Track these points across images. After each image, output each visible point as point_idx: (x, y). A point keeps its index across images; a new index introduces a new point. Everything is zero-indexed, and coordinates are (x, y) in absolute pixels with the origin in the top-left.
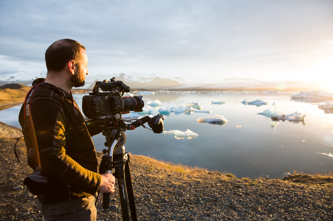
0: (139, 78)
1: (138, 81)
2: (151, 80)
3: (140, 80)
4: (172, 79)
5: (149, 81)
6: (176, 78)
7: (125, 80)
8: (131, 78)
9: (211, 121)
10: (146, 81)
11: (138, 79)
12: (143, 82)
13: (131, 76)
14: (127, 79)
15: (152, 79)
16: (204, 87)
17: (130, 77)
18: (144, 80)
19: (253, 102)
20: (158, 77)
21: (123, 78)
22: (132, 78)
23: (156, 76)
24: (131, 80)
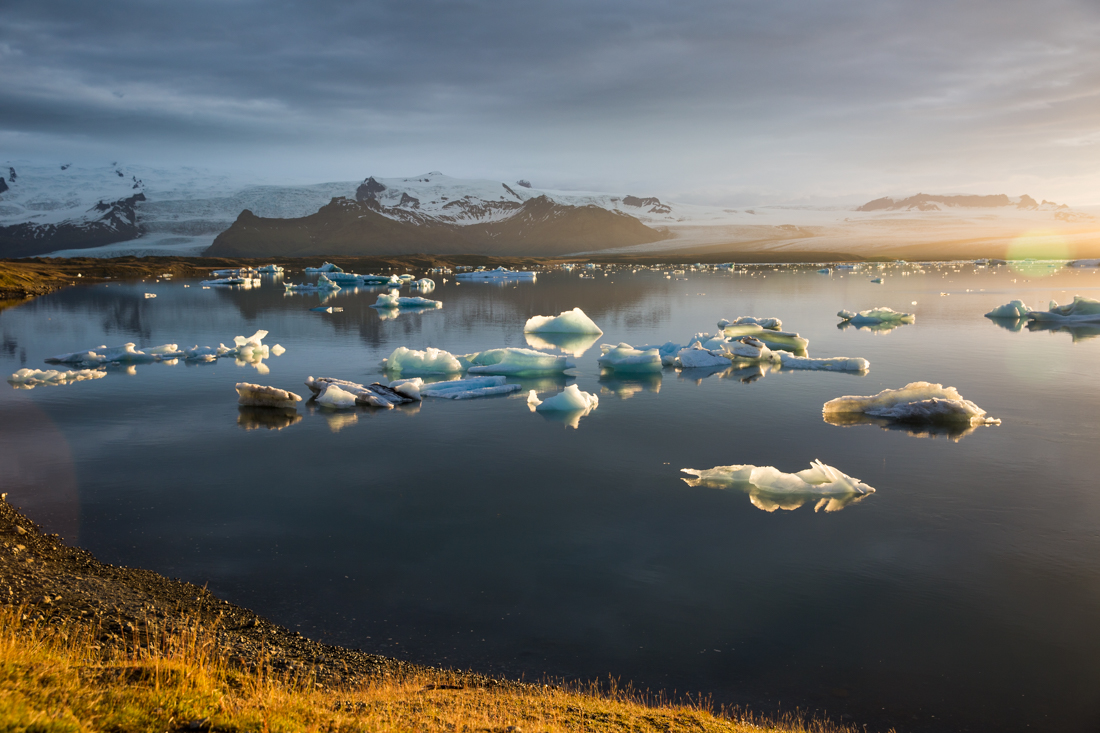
0: (451, 204)
1: (448, 218)
2: (512, 213)
3: (456, 211)
4: (609, 207)
5: (497, 216)
6: (631, 201)
7: (388, 211)
8: (411, 204)
9: (897, 412)
10: (486, 219)
11: (445, 207)
12: (470, 221)
13: (411, 194)
14: (393, 212)
15: (515, 205)
16: (768, 246)
17: (406, 198)
18: (476, 211)
19: (1056, 311)
20: (543, 198)
21: (377, 206)
22: (416, 202)
23: (533, 193)
24: (413, 214)
